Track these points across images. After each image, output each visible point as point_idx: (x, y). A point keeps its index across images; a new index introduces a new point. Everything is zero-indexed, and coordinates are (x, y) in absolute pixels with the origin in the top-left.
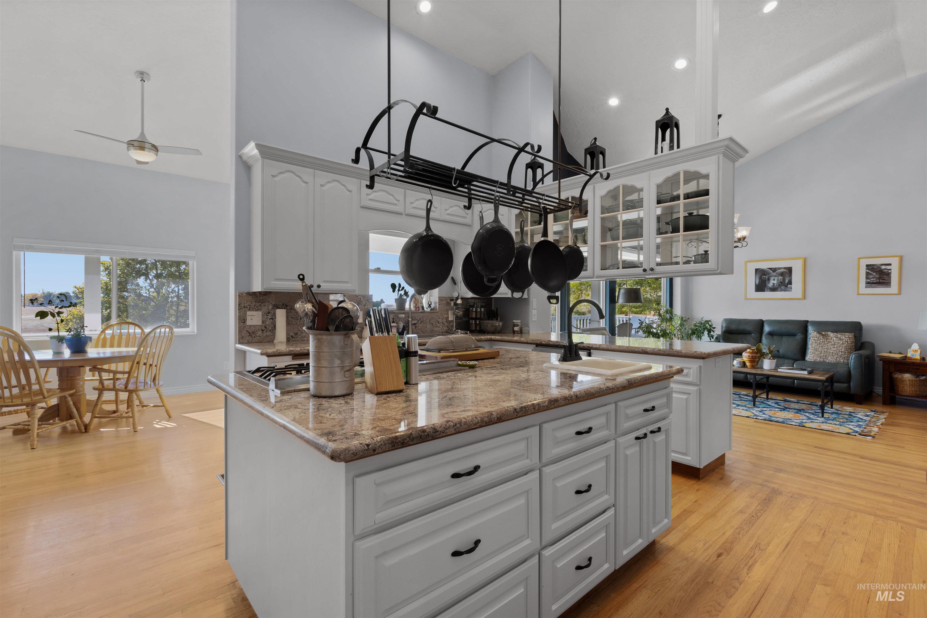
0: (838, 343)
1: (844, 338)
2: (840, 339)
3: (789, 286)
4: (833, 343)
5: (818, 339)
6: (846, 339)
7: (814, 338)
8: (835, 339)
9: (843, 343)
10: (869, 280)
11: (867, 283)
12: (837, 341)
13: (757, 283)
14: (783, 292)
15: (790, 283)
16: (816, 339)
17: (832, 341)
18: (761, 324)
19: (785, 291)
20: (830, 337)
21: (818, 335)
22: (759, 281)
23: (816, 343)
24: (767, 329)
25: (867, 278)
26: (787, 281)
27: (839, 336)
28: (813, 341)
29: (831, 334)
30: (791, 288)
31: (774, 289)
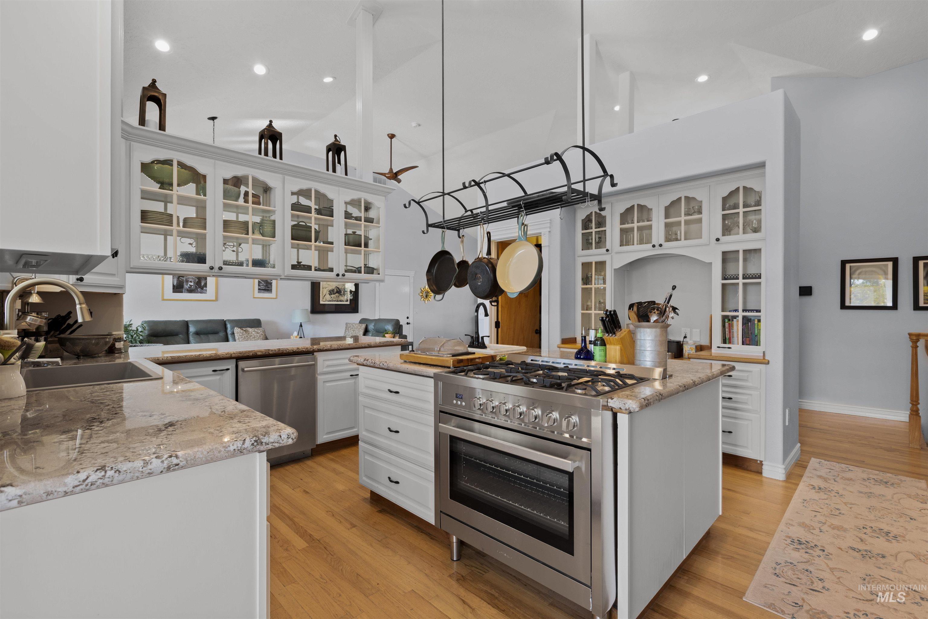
0: (257, 336)
1: (260, 332)
2: (258, 333)
3: (204, 288)
4: (253, 336)
5: (242, 334)
6: (261, 332)
7: (239, 334)
8: (254, 333)
9: (260, 336)
10: (260, 287)
11: (259, 289)
12: (256, 335)
13: (175, 284)
14: (199, 294)
15: (205, 285)
16: (241, 334)
17: (252, 335)
18: (186, 324)
19: (201, 293)
20: (250, 332)
21: (242, 331)
22: (177, 282)
23: (241, 337)
24: (192, 329)
25: (259, 285)
26: (203, 284)
27: (256, 330)
28: (239, 336)
29: (250, 330)
30: (206, 290)
31: (190, 291)
